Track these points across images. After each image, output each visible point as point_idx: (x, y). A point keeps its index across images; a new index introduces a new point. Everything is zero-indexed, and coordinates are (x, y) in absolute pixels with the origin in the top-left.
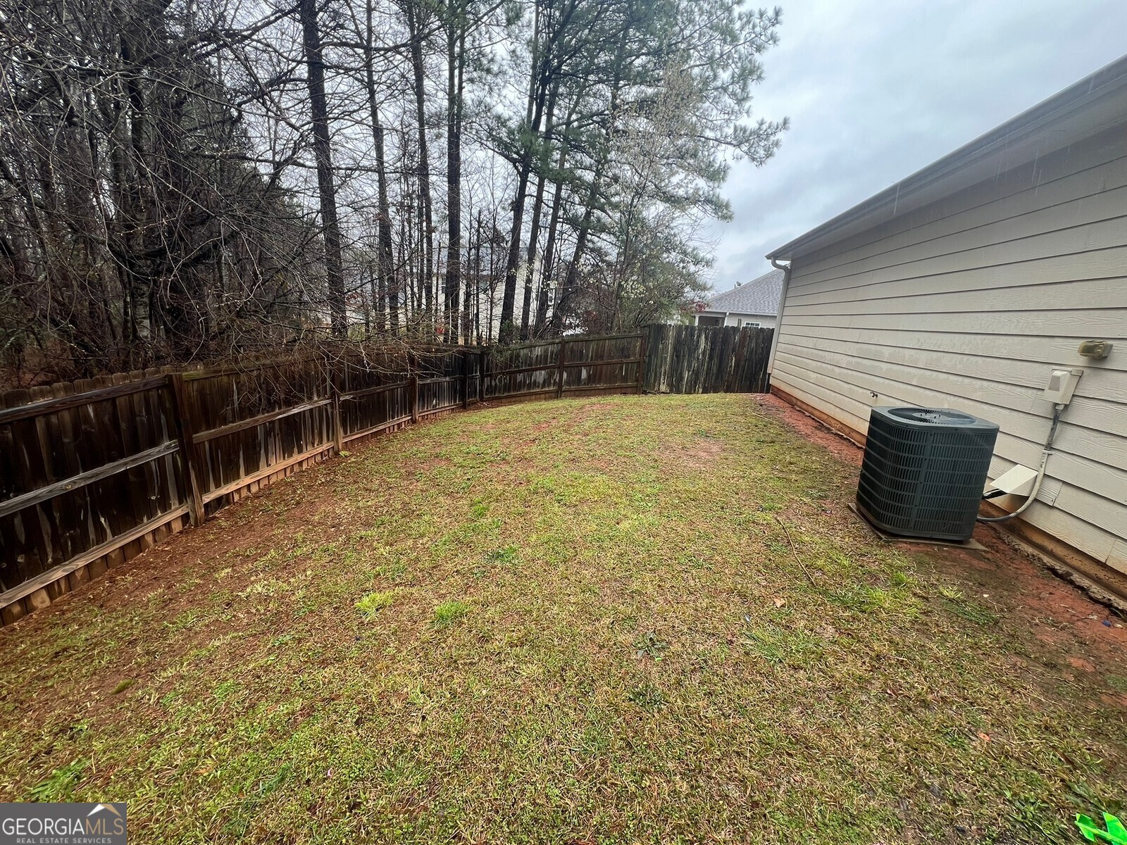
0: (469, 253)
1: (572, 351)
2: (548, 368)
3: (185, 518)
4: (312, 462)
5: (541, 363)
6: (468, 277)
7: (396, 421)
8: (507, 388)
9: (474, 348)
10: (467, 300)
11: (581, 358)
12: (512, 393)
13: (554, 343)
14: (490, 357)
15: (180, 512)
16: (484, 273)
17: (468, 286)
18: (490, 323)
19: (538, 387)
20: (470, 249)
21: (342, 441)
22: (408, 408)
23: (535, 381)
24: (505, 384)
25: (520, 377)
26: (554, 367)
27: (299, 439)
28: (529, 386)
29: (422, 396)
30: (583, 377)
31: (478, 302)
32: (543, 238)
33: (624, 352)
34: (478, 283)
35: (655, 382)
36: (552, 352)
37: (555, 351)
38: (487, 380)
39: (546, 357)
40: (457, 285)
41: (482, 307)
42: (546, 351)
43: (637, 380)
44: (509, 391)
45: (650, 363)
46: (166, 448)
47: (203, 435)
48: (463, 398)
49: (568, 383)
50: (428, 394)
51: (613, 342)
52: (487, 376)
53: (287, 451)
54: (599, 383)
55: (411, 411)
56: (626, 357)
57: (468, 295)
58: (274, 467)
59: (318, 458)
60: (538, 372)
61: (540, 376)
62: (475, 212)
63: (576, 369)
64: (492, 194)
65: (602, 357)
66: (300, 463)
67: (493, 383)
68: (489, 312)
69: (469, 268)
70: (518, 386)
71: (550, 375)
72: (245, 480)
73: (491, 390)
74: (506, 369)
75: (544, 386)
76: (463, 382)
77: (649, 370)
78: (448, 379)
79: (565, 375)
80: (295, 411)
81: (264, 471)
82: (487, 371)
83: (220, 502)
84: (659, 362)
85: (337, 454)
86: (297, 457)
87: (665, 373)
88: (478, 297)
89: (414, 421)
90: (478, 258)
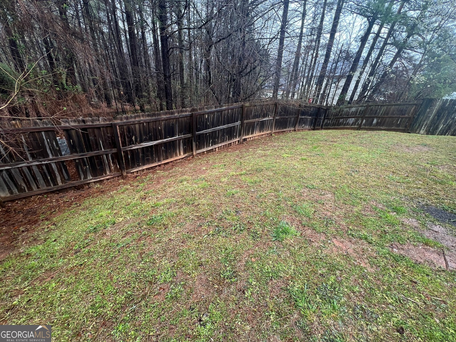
0: (332, 66)
1: (371, 110)
2: (356, 117)
3: (239, 141)
4: (265, 135)
5: (354, 115)
6: (329, 77)
7: (289, 129)
8: (334, 125)
9: (324, 106)
10: (326, 87)
11: (375, 114)
12: (336, 127)
13: (362, 106)
14: (330, 111)
15: (238, 140)
16: (337, 74)
17: (328, 81)
18: (334, 97)
19: (349, 125)
20: (333, 64)
21: (273, 131)
22: (294, 125)
23: (348, 122)
24: (334, 123)
25: (341, 120)
26: (359, 117)
27: (263, 128)
28: (345, 125)
29: (300, 122)
30: (374, 123)
31: (330, 88)
32: (374, 55)
33: (402, 112)
34: (333, 78)
35: (418, 128)
36: (361, 110)
37: (362, 110)
38: (326, 121)
39: (357, 112)
40: (323, 80)
41: (332, 90)
42: (357, 110)
43: (406, 127)
44: (335, 126)
45: (417, 119)
46: (238, 123)
47: (245, 121)
48: (314, 126)
49: (365, 125)
50: (302, 122)
51: (397, 107)
52: (326, 119)
53: (260, 131)
54: (382, 126)
55: (295, 127)
56: (403, 114)
57: (327, 85)
58: (257, 134)
59: (266, 135)
60: (351, 119)
61: (351, 121)
62: (340, 46)
63: (371, 119)
64: (350, 37)
65: (388, 114)
66: (262, 135)
67: (328, 122)
68: (334, 92)
69: (331, 72)
70: (339, 124)
71: (357, 121)
72: (250, 136)
73: (327, 125)
74: (336, 116)
75: (352, 125)
76: (316, 119)
77: (415, 122)
78: (310, 117)
79: (364, 121)
80: (264, 119)
81: (254, 135)
82: (327, 117)
83: (245, 140)
84: (424, 118)
85: (271, 135)
86: (262, 133)
87: (426, 125)
88: (331, 86)
89: (295, 130)
90: (336, 68)
